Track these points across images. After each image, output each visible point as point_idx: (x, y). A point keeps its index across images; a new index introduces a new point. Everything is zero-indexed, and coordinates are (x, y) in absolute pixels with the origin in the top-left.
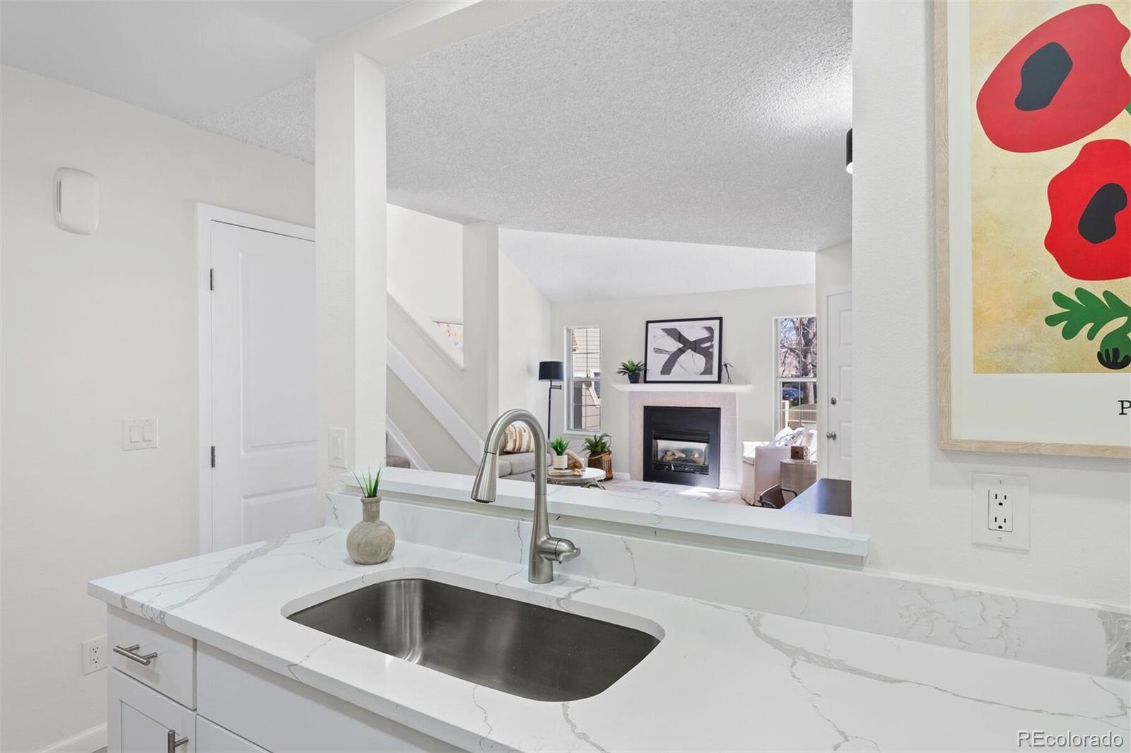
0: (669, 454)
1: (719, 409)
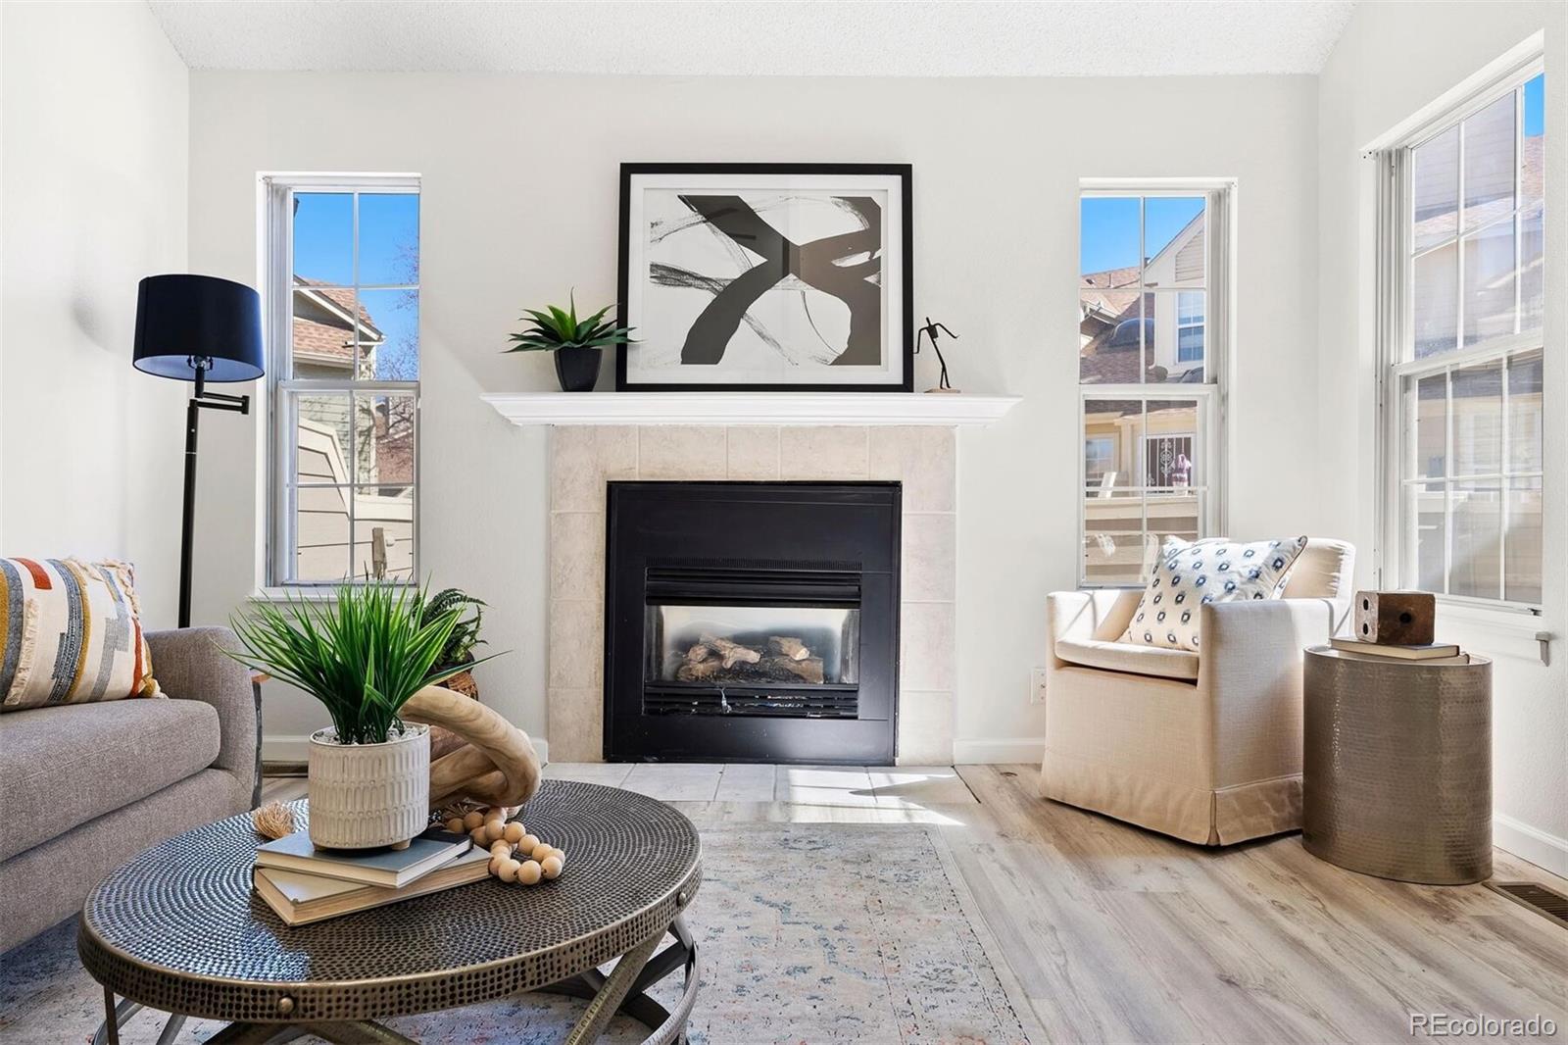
0: (700, 652)
1: (896, 486)
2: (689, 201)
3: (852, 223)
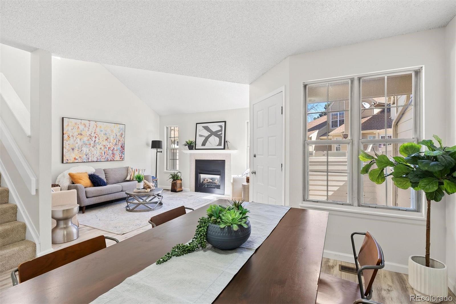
0: (205, 180)
1: (225, 160)
2: (203, 127)
3: (219, 128)
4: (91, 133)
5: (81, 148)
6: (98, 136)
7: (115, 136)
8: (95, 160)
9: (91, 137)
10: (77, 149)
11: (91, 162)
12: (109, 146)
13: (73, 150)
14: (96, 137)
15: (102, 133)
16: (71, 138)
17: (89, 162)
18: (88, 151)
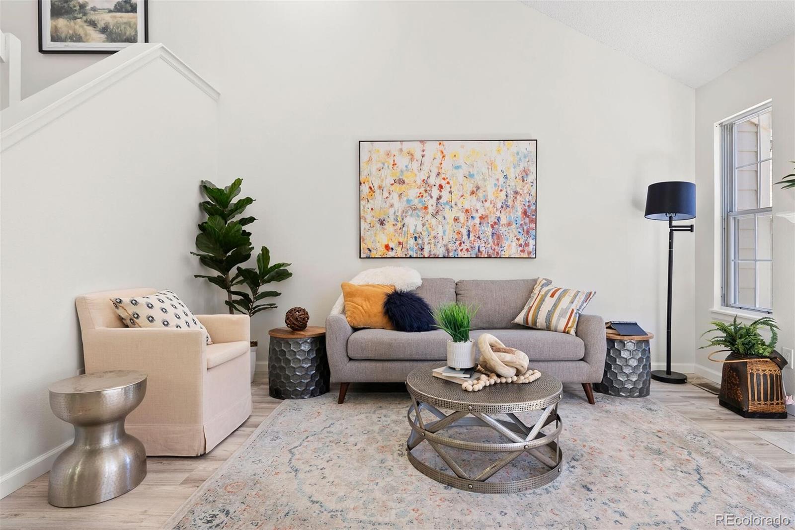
4: (429, 177)
5: (403, 219)
6: (448, 183)
7: (502, 180)
8: (441, 252)
9: (428, 189)
10: (391, 220)
11: (429, 257)
12: (482, 212)
13: (382, 223)
14: (441, 187)
15: (460, 174)
16: (378, 191)
17: (424, 258)
18: (421, 226)
